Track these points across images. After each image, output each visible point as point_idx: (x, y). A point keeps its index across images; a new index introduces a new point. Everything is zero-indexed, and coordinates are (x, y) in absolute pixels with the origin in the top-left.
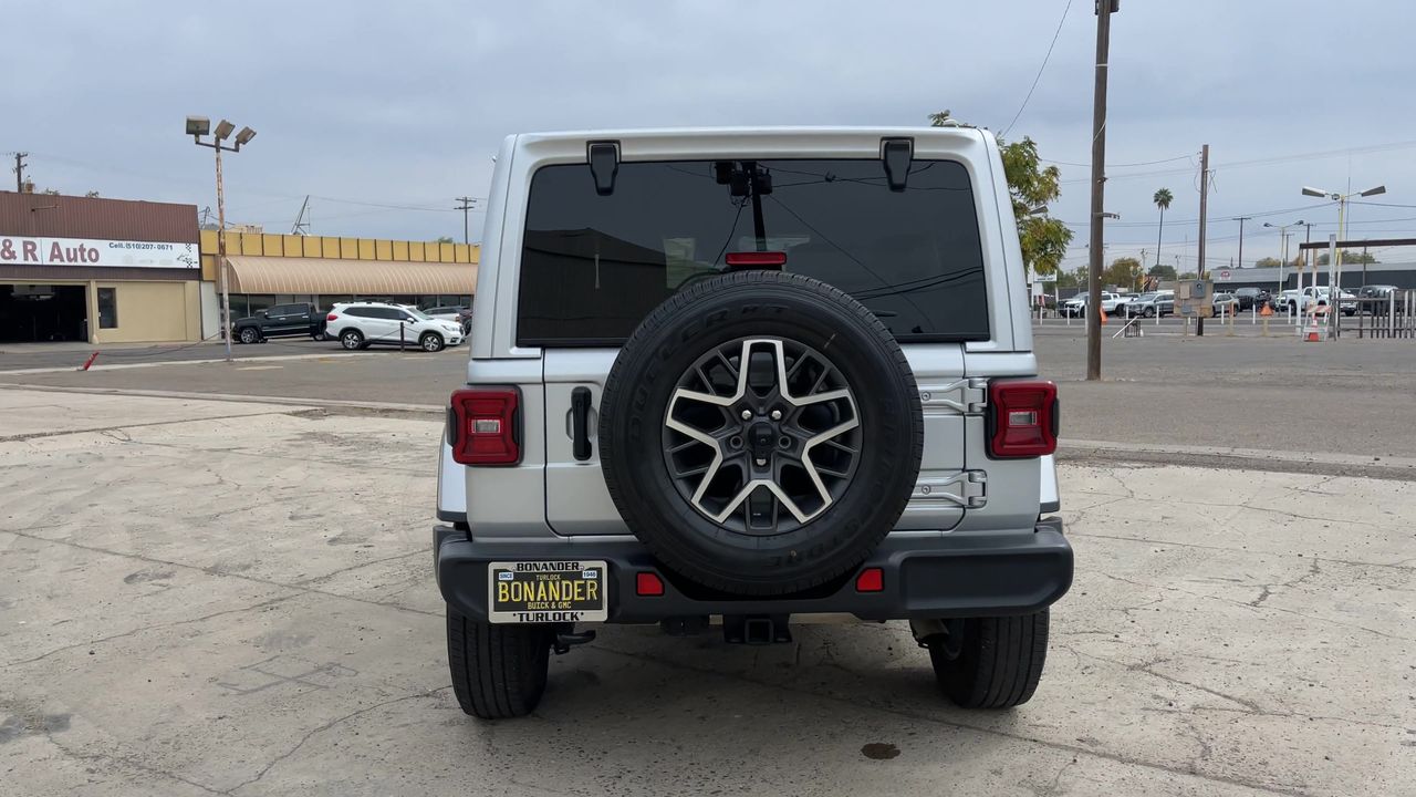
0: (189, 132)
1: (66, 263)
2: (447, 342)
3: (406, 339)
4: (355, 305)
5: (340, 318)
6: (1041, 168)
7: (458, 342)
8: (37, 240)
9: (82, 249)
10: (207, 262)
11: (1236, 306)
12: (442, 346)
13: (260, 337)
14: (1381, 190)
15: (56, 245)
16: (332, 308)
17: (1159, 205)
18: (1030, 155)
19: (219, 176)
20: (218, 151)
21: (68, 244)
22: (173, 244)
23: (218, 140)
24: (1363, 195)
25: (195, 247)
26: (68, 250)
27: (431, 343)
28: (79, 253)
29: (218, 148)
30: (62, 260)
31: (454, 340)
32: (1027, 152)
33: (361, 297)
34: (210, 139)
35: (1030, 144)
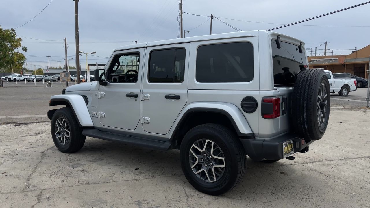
6: (17, 38)
11: (57, 79)
14: (95, 53)
17: (24, 51)
18: (13, 34)
24: (91, 53)
32: (13, 33)
35: (13, 30)
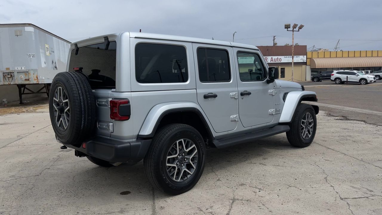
0: (285, 28)
1: (274, 62)
2: (369, 82)
3: (348, 80)
4: (340, 71)
5: (335, 75)
7: (373, 82)
8: (268, 57)
9: (278, 59)
10: (308, 60)
12: (367, 83)
13: (319, 80)
15: (272, 58)
16: (333, 72)
19: (293, 38)
20: (293, 32)
21: (275, 57)
22: (300, 56)
23: (293, 29)
25: (305, 56)
26: (275, 59)
27: (363, 82)
28: (277, 60)
29: (293, 31)
30: (273, 62)
31: (371, 81)
33: (341, 69)
34: (291, 29)
